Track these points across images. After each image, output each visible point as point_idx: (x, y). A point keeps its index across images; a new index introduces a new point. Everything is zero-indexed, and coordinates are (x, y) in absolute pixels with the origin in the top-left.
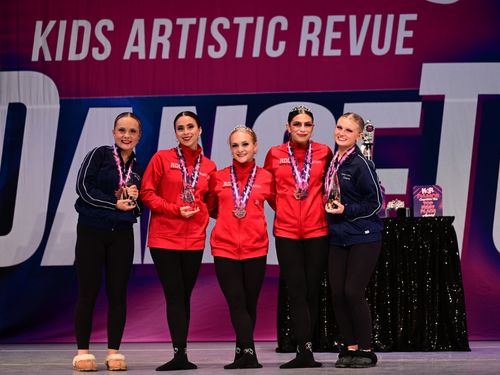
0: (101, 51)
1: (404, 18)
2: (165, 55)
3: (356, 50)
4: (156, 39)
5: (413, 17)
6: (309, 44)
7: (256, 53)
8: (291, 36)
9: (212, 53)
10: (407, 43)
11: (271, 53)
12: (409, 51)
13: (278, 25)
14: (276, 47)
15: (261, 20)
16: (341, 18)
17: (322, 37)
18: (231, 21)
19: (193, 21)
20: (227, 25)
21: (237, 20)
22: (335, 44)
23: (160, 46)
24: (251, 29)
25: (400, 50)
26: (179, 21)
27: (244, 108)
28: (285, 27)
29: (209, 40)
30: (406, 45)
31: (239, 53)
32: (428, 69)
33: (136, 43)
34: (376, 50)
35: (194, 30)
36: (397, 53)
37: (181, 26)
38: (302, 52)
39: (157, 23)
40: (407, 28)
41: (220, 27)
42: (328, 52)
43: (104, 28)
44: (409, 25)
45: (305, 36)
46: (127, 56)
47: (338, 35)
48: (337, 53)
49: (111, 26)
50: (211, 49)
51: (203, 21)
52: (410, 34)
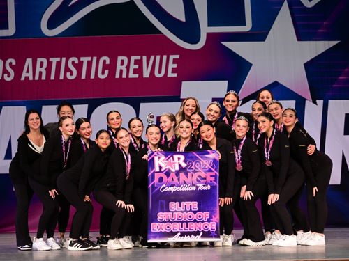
0: (9, 76)
1: (172, 57)
2: (44, 78)
3: (146, 74)
4: (38, 69)
5: (177, 57)
6: (121, 71)
7: (92, 76)
8: (111, 67)
9: (69, 76)
10: (174, 70)
11: (100, 76)
12: (175, 75)
13: (105, 61)
14: (103, 73)
15: (95, 59)
16: (138, 58)
17: (128, 67)
18: (79, 59)
19: (58, 59)
20: (77, 61)
21: (82, 59)
22: (135, 71)
23: (41, 73)
24: (90, 63)
25: (170, 75)
26: (51, 60)
27: (86, 106)
28: (108, 62)
29: (67, 69)
30: (173, 72)
31: (83, 77)
32: (185, 84)
33: (28, 72)
34: (157, 75)
35: (59, 64)
36: (168, 76)
37: (52, 62)
38: (117, 76)
39: (39, 60)
40: (174, 63)
41: (73, 62)
42: (132, 75)
43: (10, 64)
44: (175, 61)
45: (119, 67)
46: (23, 78)
47: (137, 67)
48: (136, 76)
49: (14, 63)
50: (68, 74)
51: (64, 60)
52: (175, 66)
